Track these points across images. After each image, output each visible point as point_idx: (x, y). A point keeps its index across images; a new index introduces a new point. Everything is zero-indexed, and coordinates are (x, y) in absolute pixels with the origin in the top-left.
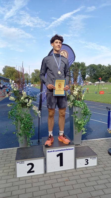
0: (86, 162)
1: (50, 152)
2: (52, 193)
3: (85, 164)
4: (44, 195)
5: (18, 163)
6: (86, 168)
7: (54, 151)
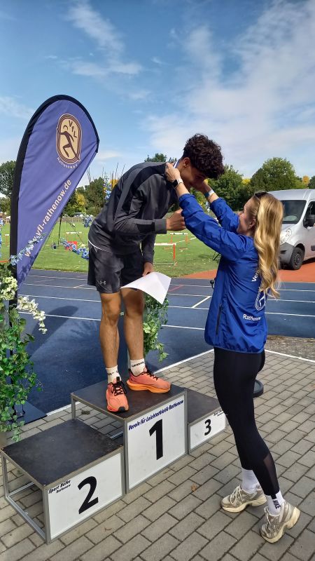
0: (207, 427)
1: (136, 425)
2: (189, 533)
3: (206, 434)
4: (175, 549)
5: (51, 491)
6: (207, 442)
7: (143, 422)
